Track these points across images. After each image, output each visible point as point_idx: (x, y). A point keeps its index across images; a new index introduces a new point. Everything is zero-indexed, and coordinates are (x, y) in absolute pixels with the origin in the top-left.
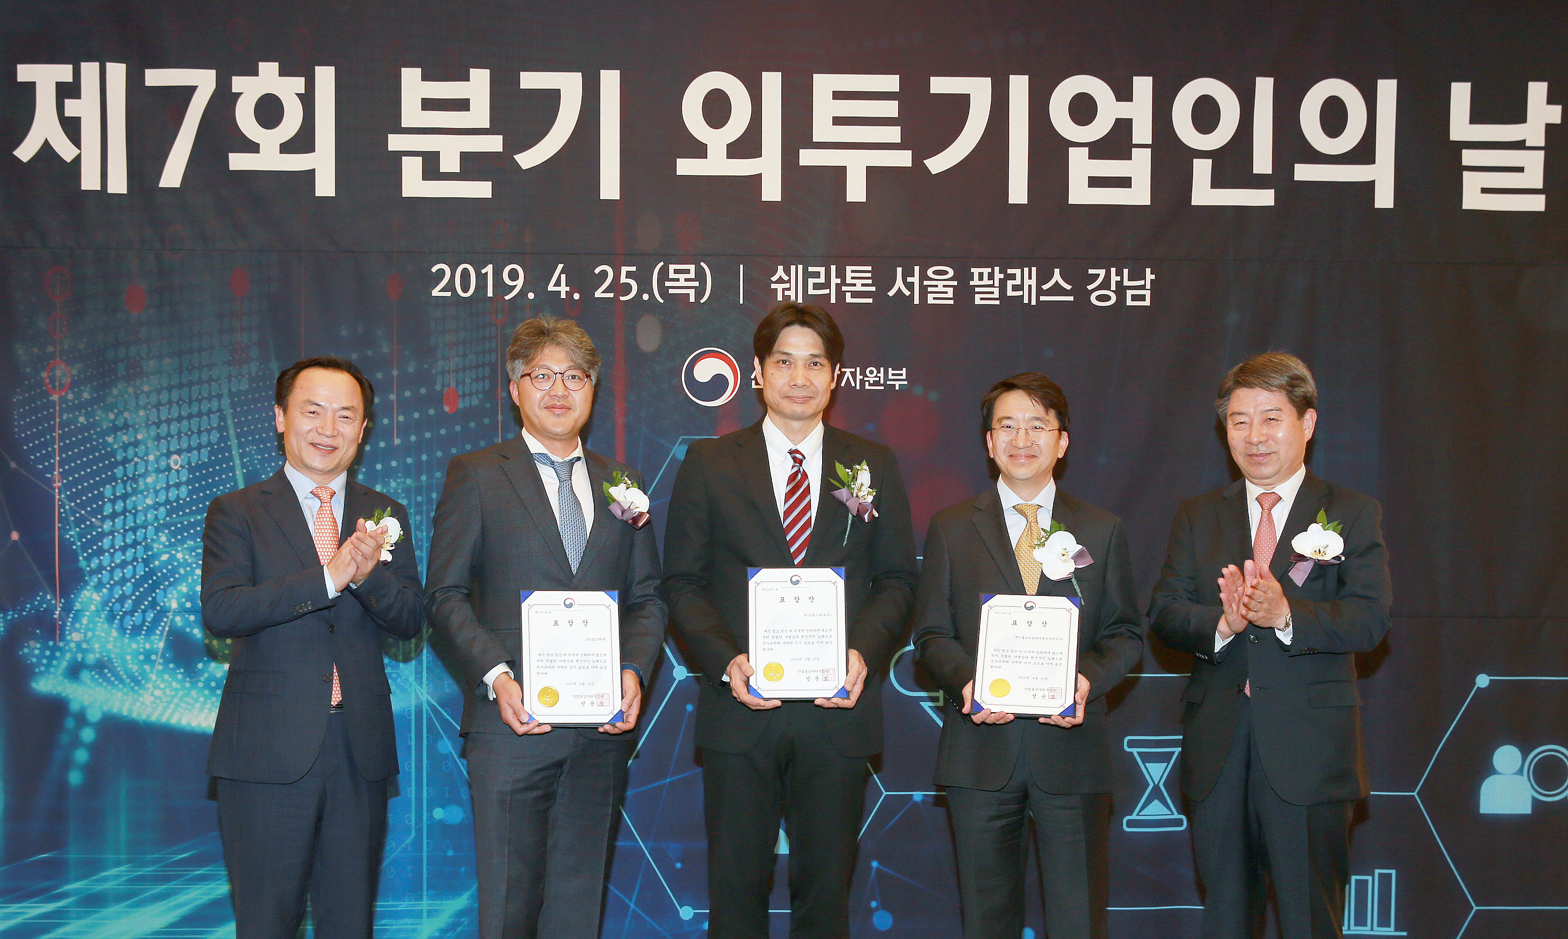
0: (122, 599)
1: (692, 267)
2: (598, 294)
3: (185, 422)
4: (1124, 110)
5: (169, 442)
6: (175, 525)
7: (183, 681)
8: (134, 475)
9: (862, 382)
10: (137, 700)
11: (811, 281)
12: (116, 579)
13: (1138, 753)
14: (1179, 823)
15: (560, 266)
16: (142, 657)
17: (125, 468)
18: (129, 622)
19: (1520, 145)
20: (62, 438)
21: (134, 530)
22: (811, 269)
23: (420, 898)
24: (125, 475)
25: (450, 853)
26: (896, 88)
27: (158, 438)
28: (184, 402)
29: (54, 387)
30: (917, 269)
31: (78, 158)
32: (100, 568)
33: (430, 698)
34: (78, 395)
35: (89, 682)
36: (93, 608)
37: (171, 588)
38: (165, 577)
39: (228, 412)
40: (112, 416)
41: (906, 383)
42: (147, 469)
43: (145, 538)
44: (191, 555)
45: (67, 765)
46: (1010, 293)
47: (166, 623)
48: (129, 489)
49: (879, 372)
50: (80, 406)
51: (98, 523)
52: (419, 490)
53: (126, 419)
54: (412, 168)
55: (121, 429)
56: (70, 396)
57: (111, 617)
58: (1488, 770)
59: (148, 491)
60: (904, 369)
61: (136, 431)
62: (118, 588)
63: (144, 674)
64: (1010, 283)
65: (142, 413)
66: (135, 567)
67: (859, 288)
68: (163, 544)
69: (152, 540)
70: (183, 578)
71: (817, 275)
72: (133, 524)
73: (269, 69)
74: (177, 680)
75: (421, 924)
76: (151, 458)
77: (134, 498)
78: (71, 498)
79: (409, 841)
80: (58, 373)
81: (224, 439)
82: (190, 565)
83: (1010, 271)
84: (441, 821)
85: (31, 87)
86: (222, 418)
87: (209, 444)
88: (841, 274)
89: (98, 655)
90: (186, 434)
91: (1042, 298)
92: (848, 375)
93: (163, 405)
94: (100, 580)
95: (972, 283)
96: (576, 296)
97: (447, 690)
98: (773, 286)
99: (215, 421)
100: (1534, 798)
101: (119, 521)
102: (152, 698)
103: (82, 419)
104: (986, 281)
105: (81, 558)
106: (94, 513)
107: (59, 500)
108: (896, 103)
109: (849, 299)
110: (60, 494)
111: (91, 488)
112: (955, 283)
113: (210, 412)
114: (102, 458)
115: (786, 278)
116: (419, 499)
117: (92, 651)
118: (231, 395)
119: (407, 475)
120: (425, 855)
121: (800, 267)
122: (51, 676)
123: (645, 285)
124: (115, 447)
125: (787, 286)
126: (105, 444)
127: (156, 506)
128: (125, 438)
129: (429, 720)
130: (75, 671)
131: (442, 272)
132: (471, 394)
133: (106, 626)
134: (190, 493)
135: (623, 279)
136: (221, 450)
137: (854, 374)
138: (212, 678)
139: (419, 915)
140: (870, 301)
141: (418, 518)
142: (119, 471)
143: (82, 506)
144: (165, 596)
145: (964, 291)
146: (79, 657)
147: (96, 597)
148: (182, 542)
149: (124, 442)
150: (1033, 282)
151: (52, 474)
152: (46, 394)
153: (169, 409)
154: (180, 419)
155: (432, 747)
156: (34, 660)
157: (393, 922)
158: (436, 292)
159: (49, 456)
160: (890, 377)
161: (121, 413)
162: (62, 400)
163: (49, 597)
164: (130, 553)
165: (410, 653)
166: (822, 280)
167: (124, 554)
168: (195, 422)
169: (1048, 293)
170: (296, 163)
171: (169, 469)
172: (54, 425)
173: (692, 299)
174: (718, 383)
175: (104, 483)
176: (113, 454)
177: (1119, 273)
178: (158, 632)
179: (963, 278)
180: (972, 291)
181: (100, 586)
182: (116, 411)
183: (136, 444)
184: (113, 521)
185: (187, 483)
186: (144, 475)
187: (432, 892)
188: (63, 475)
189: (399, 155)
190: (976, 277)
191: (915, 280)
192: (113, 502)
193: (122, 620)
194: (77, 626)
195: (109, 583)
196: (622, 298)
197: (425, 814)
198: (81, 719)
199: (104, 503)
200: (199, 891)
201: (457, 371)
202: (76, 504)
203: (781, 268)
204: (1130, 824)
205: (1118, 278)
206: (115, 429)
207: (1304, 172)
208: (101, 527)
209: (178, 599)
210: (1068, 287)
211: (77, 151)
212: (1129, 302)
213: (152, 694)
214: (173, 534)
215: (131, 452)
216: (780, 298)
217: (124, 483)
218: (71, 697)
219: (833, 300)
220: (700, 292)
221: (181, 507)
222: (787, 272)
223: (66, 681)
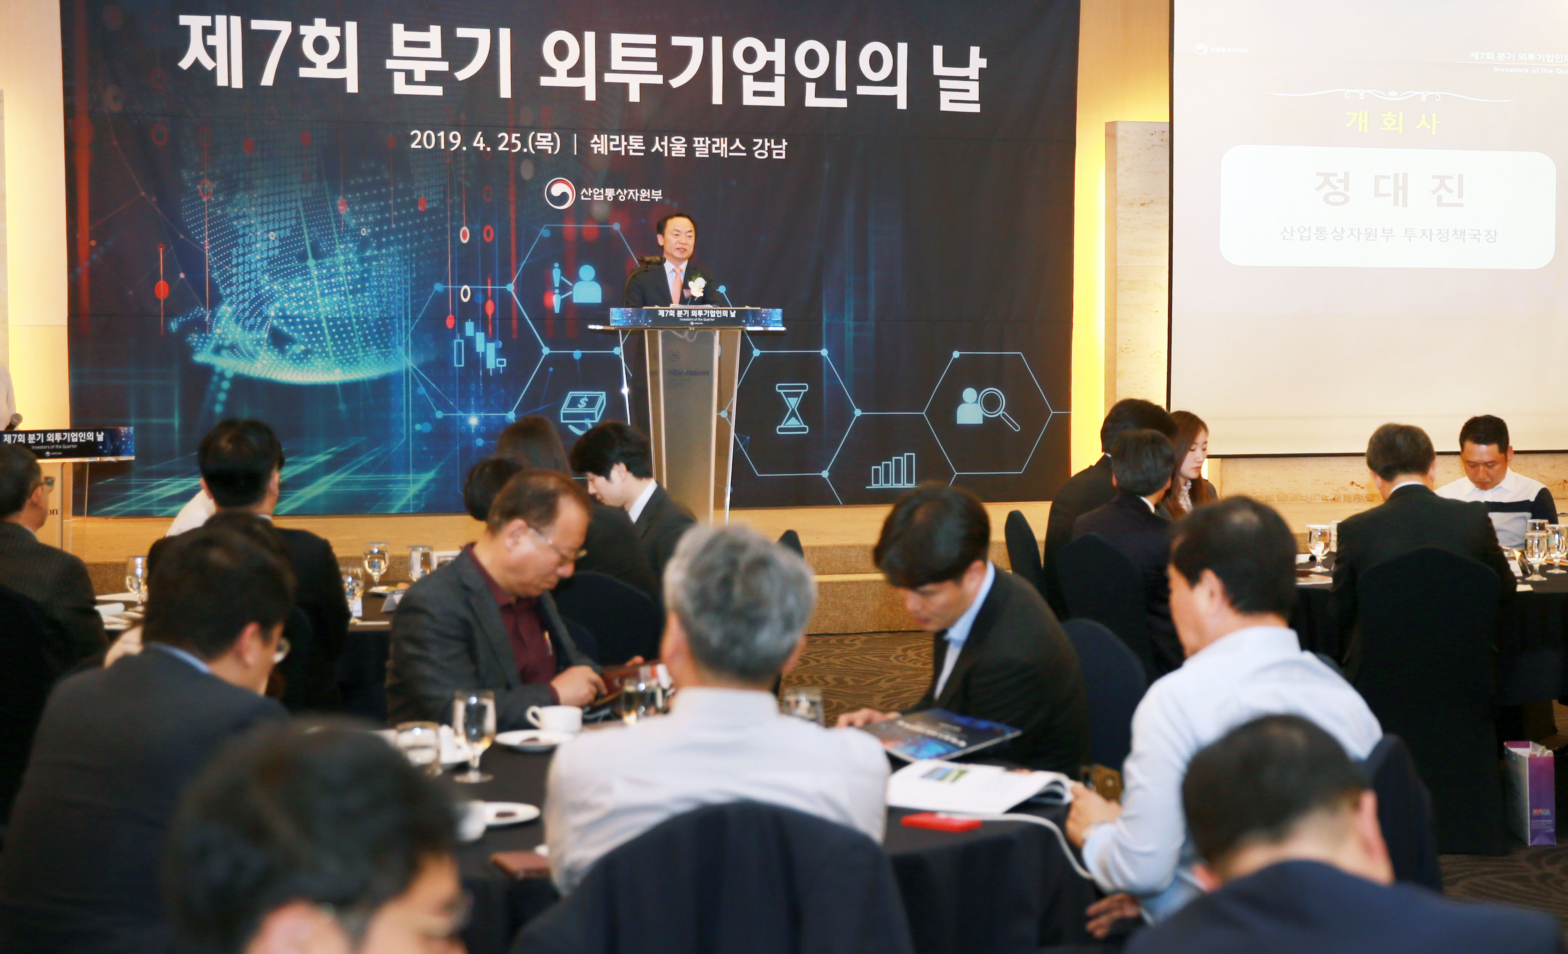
0: (244, 311)
1: (549, 135)
2: (501, 148)
3: (277, 214)
4: (770, 56)
5: (268, 225)
6: (272, 270)
7: (278, 355)
8: (249, 243)
9: (639, 197)
10: (253, 366)
11: (612, 143)
12: (240, 299)
13: (784, 393)
14: (804, 429)
15: (480, 133)
16: (255, 342)
17: (244, 239)
18: (248, 323)
19: (966, 78)
20: (209, 222)
21: (249, 273)
22: (612, 137)
23: (408, 473)
24: (244, 242)
25: (425, 448)
26: (654, 42)
27: (262, 223)
28: (276, 203)
29: (204, 194)
30: (666, 138)
31: (215, 69)
32: (231, 294)
33: (413, 365)
34: (217, 199)
35: (226, 356)
36: (227, 315)
37: (271, 305)
38: (268, 299)
39: (301, 209)
40: (236, 210)
41: (661, 198)
42: (256, 240)
43: (256, 277)
44: (282, 287)
45: (214, 401)
46: (714, 151)
47: (268, 324)
48: (246, 250)
49: (647, 192)
50: (219, 204)
51: (229, 269)
52: (405, 252)
53: (244, 212)
54: (399, 79)
55: (241, 217)
56: (213, 199)
57: (237, 321)
58: (960, 400)
59: (258, 252)
60: (660, 191)
61: (250, 219)
62: (241, 304)
63: (256, 352)
64: (714, 146)
65: (253, 209)
66: (250, 293)
67: (636, 147)
68: (266, 281)
69: (260, 278)
70: (278, 299)
71: (614, 140)
72: (249, 270)
73: (320, 22)
74: (275, 355)
75: (409, 487)
76: (259, 233)
77: (249, 255)
78: (214, 255)
79: (403, 441)
80: (206, 186)
81: (299, 223)
82: (281, 292)
83: (714, 140)
84: (420, 431)
85: (187, 29)
86: (298, 212)
87: (291, 226)
88: (627, 140)
89: (231, 341)
90: (278, 221)
91: (731, 154)
92: (631, 193)
93: (265, 205)
94: (231, 301)
95: (694, 146)
96: (489, 149)
97: (422, 360)
98: (592, 146)
99: (294, 214)
100: (983, 415)
101: (241, 268)
102: (261, 365)
103: (219, 212)
104: (702, 145)
105: (221, 288)
106: (227, 263)
107: (208, 256)
108: (654, 50)
109: (631, 153)
110: (208, 253)
111: (225, 250)
112: (686, 145)
113: (291, 209)
114: (230, 233)
115: (599, 141)
116: (406, 257)
117: (227, 339)
118: (303, 199)
119: (398, 244)
120: (411, 449)
121: (606, 136)
122: (204, 353)
123: (524, 144)
124: (238, 227)
125: (599, 145)
126: (233, 226)
127: (262, 260)
128: (244, 223)
129: (413, 376)
130: (218, 350)
131: (416, 135)
132: (433, 201)
133: (235, 325)
134: (280, 253)
135: (513, 141)
136: (297, 230)
137: (634, 193)
138: (294, 354)
139: (408, 482)
140: (642, 154)
141: (406, 267)
142: (240, 240)
143: (221, 259)
144: (268, 309)
145: (690, 150)
146: (220, 342)
147: (230, 310)
148: (276, 280)
149: (243, 225)
150: (726, 145)
151: (204, 242)
152: (200, 198)
153: (268, 207)
154: (274, 212)
155: (414, 392)
156: (194, 344)
157: (394, 486)
158: (413, 146)
159: (202, 232)
160: (653, 194)
161: (241, 208)
162: (209, 201)
163: (202, 309)
164: (247, 286)
165: (402, 340)
166: (617, 143)
167: (244, 286)
168: (282, 214)
169: (733, 151)
170: (336, 74)
171: (268, 239)
172: (205, 215)
173: (550, 152)
174: (564, 197)
175: (231, 247)
176: (237, 231)
177: (769, 141)
178: (264, 329)
179: (690, 142)
180: (694, 150)
181: (231, 303)
182: (238, 207)
183: (250, 226)
184: (238, 268)
185: (279, 247)
186: (255, 243)
187: (415, 470)
188: (210, 242)
189: (392, 71)
190: (696, 142)
191: (665, 143)
192: (237, 257)
193: (243, 323)
194: (219, 325)
195: (236, 302)
196: (513, 151)
197: (411, 427)
198: (222, 376)
199: (232, 258)
200: (289, 470)
201: (425, 188)
202: (217, 258)
203: (596, 136)
204: (781, 430)
205: (769, 144)
206: (238, 218)
207: (862, 90)
208: (231, 271)
209: (275, 311)
210: (744, 148)
211: (214, 64)
212: (775, 157)
213: (261, 363)
214: (272, 275)
215: (247, 230)
216: (596, 152)
217: (244, 247)
218: (216, 364)
219: (623, 154)
220: (554, 148)
221: (275, 261)
222: (599, 138)
223: (213, 355)
